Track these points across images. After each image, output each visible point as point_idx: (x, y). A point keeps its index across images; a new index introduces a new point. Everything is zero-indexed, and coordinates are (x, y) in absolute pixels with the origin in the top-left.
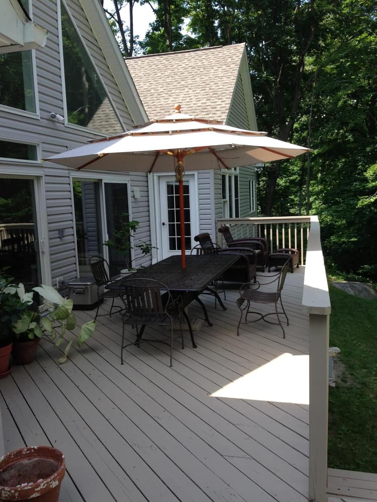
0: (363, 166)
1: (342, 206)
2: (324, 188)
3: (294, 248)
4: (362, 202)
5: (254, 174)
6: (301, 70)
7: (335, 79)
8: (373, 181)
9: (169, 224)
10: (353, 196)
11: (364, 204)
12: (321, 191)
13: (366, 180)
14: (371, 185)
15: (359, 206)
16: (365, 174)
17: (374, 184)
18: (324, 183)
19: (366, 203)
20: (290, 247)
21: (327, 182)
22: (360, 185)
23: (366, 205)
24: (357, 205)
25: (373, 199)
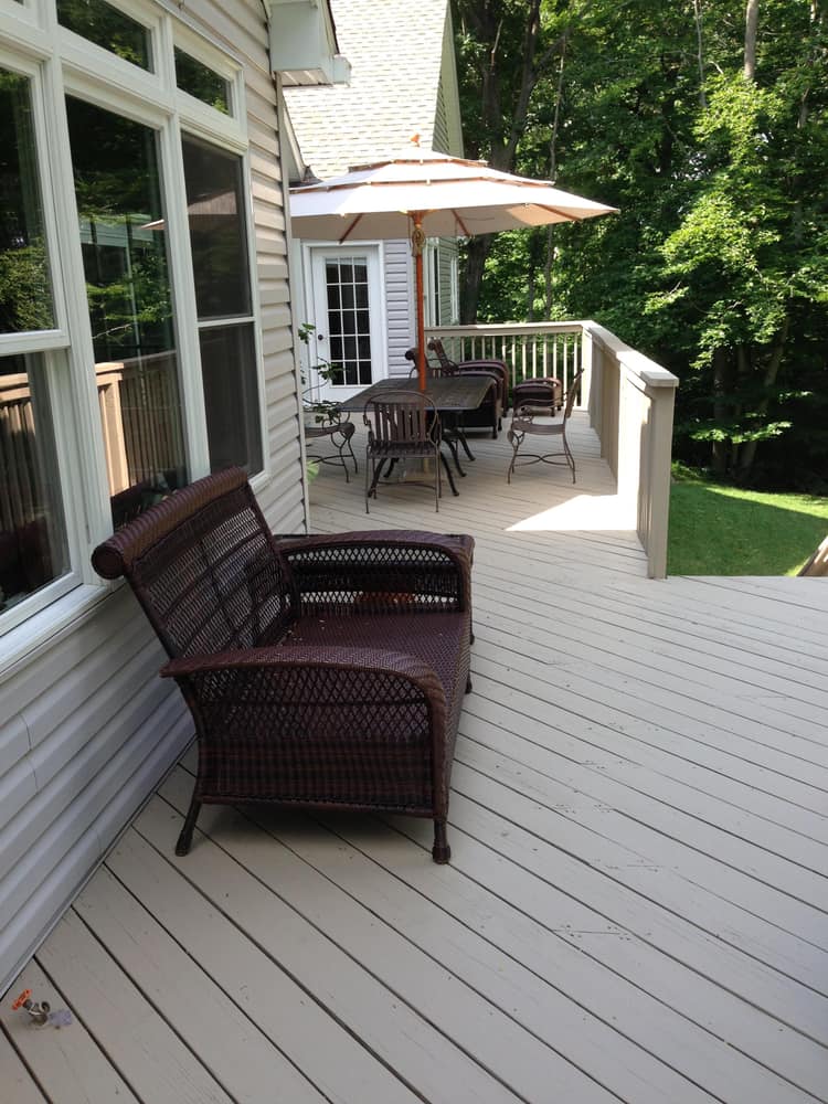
0: (651, 233)
1: (613, 312)
2: (570, 279)
3: (552, 376)
4: (653, 304)
5: (455, 247)
6: (533, 31)
7: (605, 56)
8: (674, 263)
9: (331, 338)
10: (635, 291)
11: (656, 307)
12: (564, 286)
13: (661, 262)
14: (668, 271)
15: (646, 311)
16: (660, 248)
17: (674, 268)
18: (569, 267)
19: (659, 305)
20: (545, 375)
21: (575, 266)
22: (649, 271)
23: (659, 310)
24: (643, 308)
25: (671, 298)
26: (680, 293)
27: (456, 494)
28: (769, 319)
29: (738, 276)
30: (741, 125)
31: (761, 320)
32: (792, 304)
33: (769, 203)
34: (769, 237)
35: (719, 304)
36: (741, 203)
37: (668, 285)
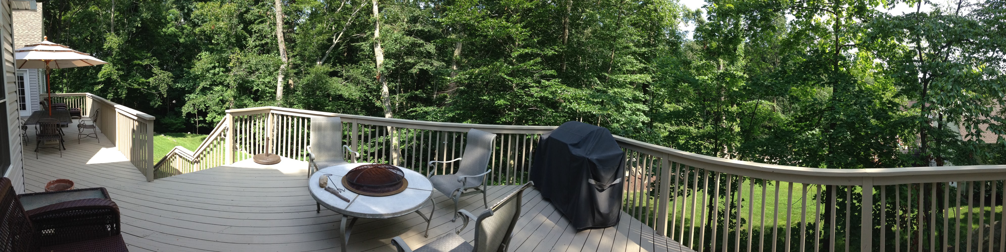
25: (100, 87)
26: (102, 86)
27: (64, 149)
28: (124, 93)
29: (116, 81)
30: (115, 46)
31: (122, 93)
32: (128, 89)
33: (121, 65)
34: (121, 73)
35: (111, 88)
36: (114, 65)
37: (99, 83)
